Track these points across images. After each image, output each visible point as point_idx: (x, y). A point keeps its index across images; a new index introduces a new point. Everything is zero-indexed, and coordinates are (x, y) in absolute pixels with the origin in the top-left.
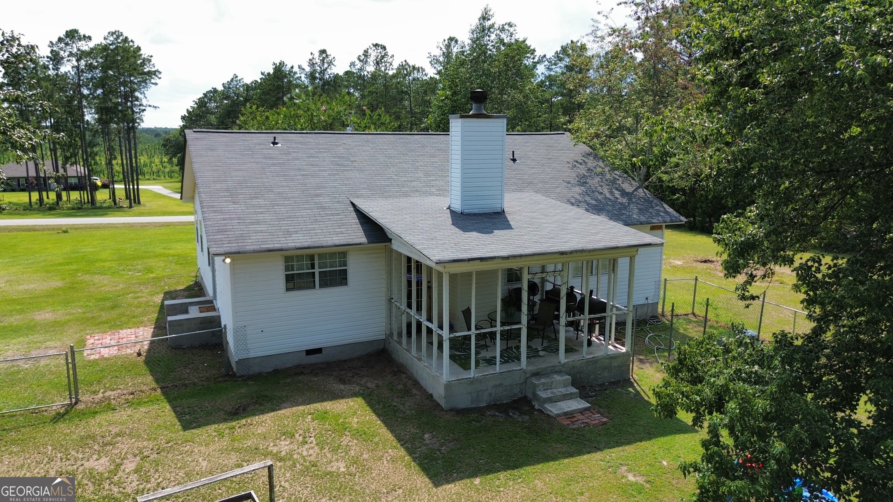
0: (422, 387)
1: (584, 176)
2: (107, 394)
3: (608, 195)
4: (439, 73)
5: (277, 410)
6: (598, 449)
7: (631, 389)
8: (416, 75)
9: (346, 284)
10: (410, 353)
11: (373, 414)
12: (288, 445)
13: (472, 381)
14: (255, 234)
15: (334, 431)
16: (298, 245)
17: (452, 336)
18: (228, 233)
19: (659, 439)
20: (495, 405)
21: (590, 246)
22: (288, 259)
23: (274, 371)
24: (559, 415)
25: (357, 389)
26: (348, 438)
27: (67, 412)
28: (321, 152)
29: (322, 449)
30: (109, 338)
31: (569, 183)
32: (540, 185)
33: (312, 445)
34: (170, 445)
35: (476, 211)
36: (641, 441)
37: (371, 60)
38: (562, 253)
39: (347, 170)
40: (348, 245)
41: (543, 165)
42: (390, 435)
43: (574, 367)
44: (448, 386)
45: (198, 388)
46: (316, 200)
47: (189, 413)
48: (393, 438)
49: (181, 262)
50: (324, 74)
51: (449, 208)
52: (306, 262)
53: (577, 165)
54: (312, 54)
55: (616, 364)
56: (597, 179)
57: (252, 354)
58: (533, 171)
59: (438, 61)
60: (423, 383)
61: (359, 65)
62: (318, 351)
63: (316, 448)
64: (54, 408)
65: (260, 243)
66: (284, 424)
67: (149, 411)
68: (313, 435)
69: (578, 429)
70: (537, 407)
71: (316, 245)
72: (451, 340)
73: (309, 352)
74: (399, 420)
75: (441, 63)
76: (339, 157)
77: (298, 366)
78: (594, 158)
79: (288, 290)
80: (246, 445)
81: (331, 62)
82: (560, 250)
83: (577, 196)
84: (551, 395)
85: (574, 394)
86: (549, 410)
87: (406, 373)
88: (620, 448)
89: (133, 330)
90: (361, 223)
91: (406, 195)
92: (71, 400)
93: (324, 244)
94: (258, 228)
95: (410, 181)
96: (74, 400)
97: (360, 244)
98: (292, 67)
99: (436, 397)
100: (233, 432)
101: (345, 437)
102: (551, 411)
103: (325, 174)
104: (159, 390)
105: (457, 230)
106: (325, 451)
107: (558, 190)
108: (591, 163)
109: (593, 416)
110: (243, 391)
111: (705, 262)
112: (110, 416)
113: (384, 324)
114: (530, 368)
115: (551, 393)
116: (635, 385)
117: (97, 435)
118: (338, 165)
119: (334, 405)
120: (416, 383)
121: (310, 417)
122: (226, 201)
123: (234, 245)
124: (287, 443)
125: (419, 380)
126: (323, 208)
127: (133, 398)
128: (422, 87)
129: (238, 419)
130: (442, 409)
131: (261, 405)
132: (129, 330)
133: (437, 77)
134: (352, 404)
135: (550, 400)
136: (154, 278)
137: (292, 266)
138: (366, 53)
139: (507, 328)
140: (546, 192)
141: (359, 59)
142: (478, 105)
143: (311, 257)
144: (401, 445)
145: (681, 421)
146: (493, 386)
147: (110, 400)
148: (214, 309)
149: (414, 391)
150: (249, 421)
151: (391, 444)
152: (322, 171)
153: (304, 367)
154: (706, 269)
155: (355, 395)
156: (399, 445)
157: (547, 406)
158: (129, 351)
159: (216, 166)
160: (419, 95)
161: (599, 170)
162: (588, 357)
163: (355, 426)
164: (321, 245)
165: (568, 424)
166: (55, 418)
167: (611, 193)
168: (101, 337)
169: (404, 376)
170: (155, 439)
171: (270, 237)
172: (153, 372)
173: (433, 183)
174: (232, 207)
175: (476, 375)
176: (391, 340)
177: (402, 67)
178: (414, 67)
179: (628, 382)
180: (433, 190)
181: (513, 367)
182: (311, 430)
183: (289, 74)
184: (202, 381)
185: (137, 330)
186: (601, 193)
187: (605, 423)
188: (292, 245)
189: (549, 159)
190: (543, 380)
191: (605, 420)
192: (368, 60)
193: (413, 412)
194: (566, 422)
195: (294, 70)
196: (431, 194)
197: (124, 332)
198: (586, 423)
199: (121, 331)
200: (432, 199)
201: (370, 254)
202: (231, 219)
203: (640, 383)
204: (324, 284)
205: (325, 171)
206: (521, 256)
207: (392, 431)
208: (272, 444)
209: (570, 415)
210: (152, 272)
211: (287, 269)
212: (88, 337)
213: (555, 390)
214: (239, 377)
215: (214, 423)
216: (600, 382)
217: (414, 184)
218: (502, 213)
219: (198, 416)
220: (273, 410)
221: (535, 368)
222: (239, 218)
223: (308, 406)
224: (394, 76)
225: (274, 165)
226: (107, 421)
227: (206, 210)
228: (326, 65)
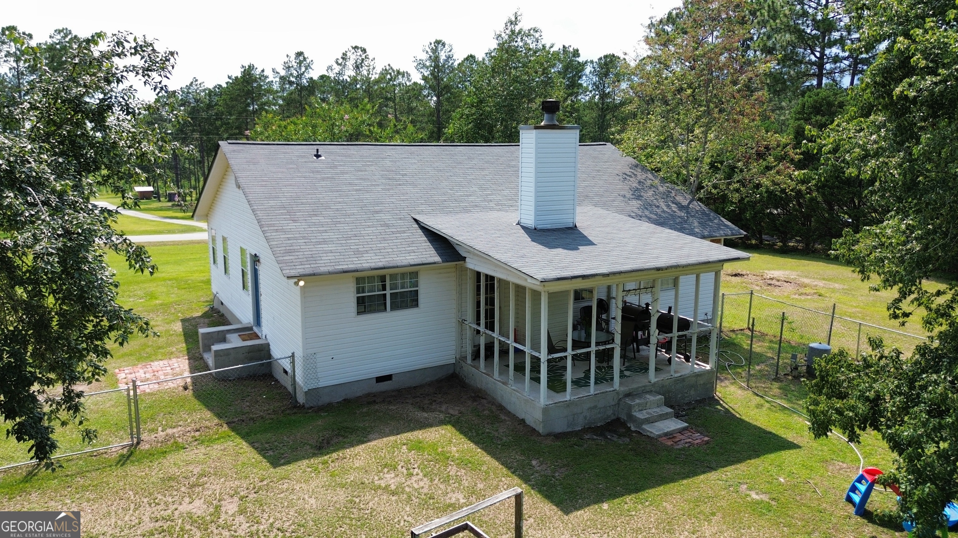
0: (510, 412)
1: (637, 189)
2: (170, 431)
3: (665, 208)
4: (425, 78)
5: (366, 442)
6: (711, 469)
7: (719, 407)
8: (400, 79)
9: (417, 305)
10: (492, 377)
11: (469, 442)
12: (394, 478)
13: (568, 404)
14: (325, 255)
15: (437, 461)
16: (373, 265)
17: (550, 357)
18: (297, 254)
19: (766, 456)
20: (590, 428)
21: (683, 261)
22: (359, 280)
23: (345, 400)
24: (660, 436)
25: (442, 416)
26: (454, 467)
27: (131, 454)
28: (368, 166)
29: (432, 480)
30: (141, 371)
31: (624, 196)
32: (596, 199)
33: (419, 477)
34: (265, 483)
35: (549, 226)
36: (750, 459)
37: (350, 63)
38: (658, 269)
39: (400, 185)
40: (423, 264)
41: (594, 178)
42: (497, 463)
43: (663, 386)
44: (546, 410)
45: (267, 422)
46: (378, 216)
47: (271, 449)
48: (501, 466)
49: (183, 287)
50: (301, 78)
51: (518, 224)
52: (378, 284)
53: (628, 178)
54: (287, 56)
55: (702, 382)
56: (651, 193)
57: (323, 383)
58: (586, 183)
59: (424, 66)
60: (510, 408)
61: (337, 69)
62: (388, 378)
63: (425, 479)
64: (114, 450)
65: (334, 264)
66: (381, 456)
67: (225, 449)
68: (416, 466)
69: (683, 449)
70: (633, 428)
71: (391, 265)
72: (549, 361)
73: (380, 379)
74: (500, 447)
75: (427, 68)
76: (388, 171)
77: (368, 395)
78: (642, 170)
79: (359, 313)
80: (349, 481)
81: (309, 65)
82: (657, 266)
83: (636, 210)
84: (648, 416)
85: (670, 413)
86: (648, 431)
87: (485, 399)
88: (733, 467)
89: (165, 362)
90: (430, 242)
91: (466, 210)
92: (132, 441)
93: (399, 264)
94: (326, 247)
95: (467, 196)
96: (135, 440)
97: (435, 263)
98: (263, 71)
99: (530, 421)
100: (328, 467)
101: (450, 467)
102: (651, 432)
103: (379, 188)
104: (225, 425)
105: (541, 247)
106: (436, 482)
107: (616, 204)
108: (641, 176)
109: (693, 435)
110: (320, 423)
111: (736, 275)
112: (182, 455)
113: (454, 347)
114: (622, 389)
115: (648, 413)
116: (722, 402)
117: (179, 476)
118: (389, 179)
119: (426, 434)
120: (501, 408)
121: (404, 447)
122: (285, 219)
123: (307, 266)
124: (393, 475)
125: (504, 404)
126: (387, 226)
127: (201, 435)
128: (407, 93)
129: (328, 453)
130: (539, 434)
131: (344, 437)
132: (161, 363)
133: (422, 82)
134: (443, 432)
135: (649, 421)
136: (161, 305)
137: (363, 288)
138: (344, 57)
139: (601, 348)
140: (605, 205)
141: (337, 63)
142: (550, 115)
143: (383, 279)
144: (513, 473)
145: (781, 437)
146: (588, 409)
147: (175, 439)
148: (257, 337)
149: (503, 417)
150: (341, 455)
151: (503, 473)
152: (374, 185)
153: (374, 395)
154: (742, 283)
155: (442, 423)
156: (510, 474)
157: (645, 427)
158: (171, 385)
159: (263, 181)
160: (404, 102)
161: (649, 182)
162: (676, 375)
163: (457, 455)
164: (395, 265)
165: (672, 445)
166: (120, 461)
167: (668, 206)
168: (131, 371)
169: (484, 401)
170: (246, 478)
171: (342, 257)
172: (209, 407)
173: (491, 197)
174: (292, 225)
175: (572, 398)
176: (463, 364)
177: (385, 72)
178: (398, 72)
179: (713, 401)
180: (492, 204)
181: (605, 388)
182: (412, 461)
183: (260, 78)
184: (269, 414)
185: (170, 362)
186: (658, 207)
187: (707, 442)
188: (366, 265)
189: (598, 171)
190: (637, 401)
191: (706, 439)
192: (347, 63)
193: (510, 438)
194: (670, 443)
195: (265, 73)
196: (492, 209)
197: (156, 365)
198: (689, 442)
199: (152, 363)
200: (494, 215)
201: (440, 273)
202: (295, 238)
203: (726, 401)
204: (395, 307)
205: (378, 185)
206: (620, 273)
207: (498, 459)
208: (376, 478)
209: (669, 435)
210: (156, 298)
211: (358, 292)
212: (117, 371)
213: (649, 411)
214: (308, 409)
215: (304, 458)
216: (687, 400)
217: (472, 198)
218: (574, 228)
219: (282, 451)
220: (363, 442)
221: (626, 388)
222: (304, 238)
223: (399, 436)
224: (377, 82)
225: (323, 179)
226: (183, 461)
227: (267, 229)
228: (303, 69)
